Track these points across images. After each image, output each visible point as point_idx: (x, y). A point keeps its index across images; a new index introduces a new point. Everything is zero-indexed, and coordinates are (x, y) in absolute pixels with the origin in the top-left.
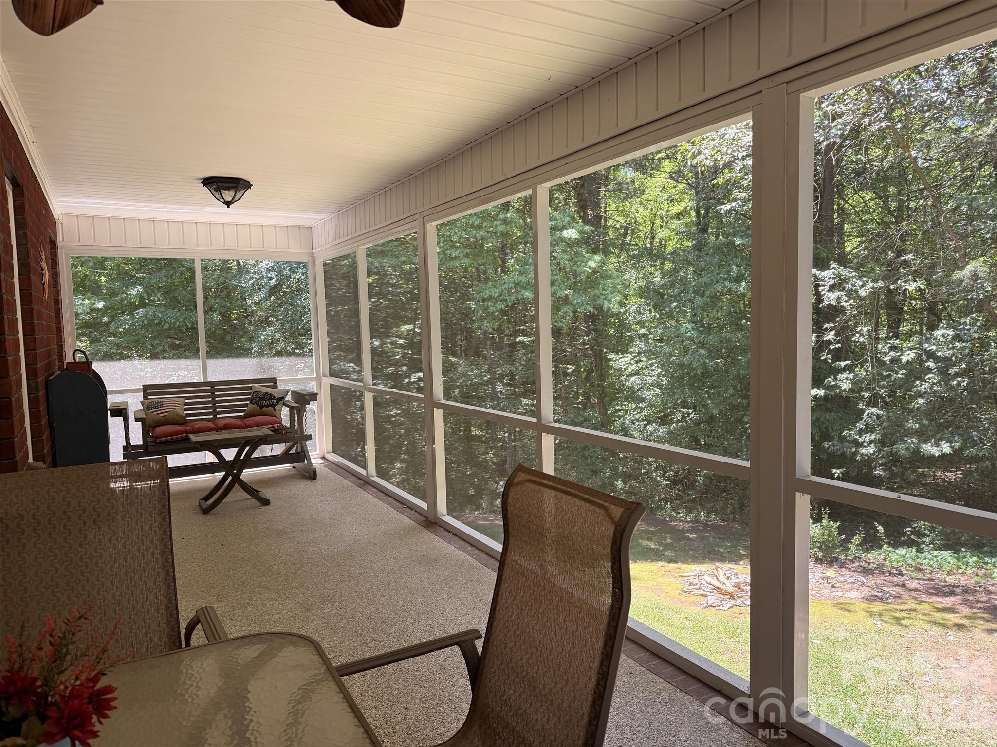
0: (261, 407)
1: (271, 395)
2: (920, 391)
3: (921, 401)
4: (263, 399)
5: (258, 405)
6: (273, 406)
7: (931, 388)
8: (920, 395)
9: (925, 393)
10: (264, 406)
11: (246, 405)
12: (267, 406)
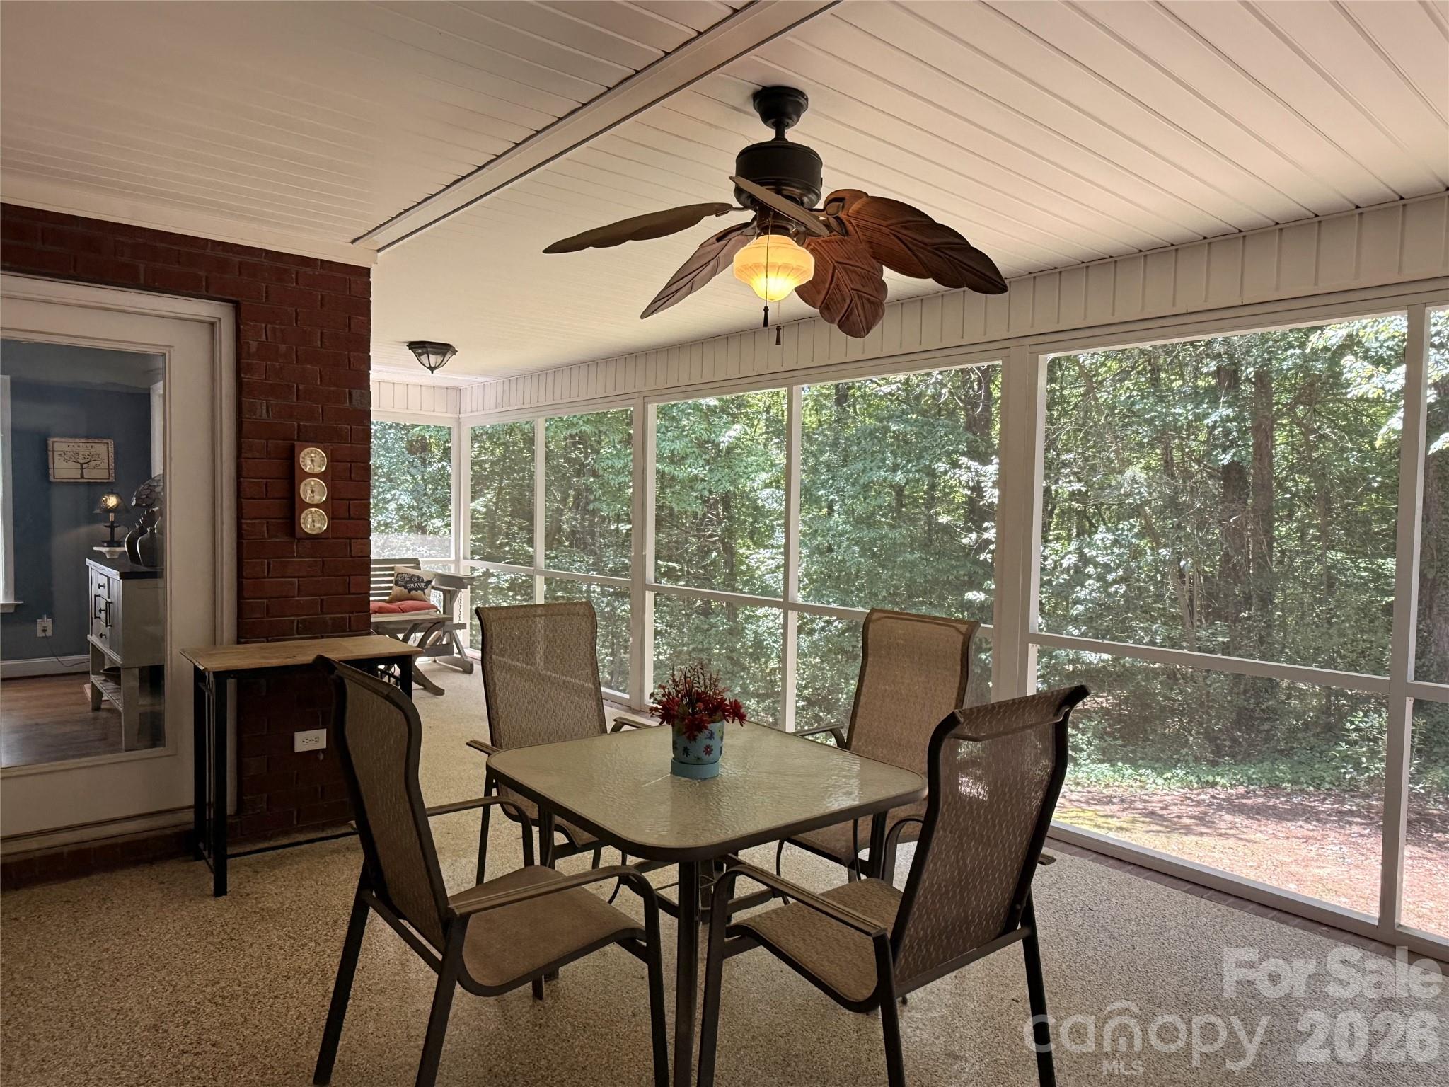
0: (410, 591)
1: (419, 578)
2: (1079, 598)
3: (1080, 608)
4: (410, 581)
5: (406, 588)
6: (423, 590)
7: (1091, 594)
8: (1077, 602)
9: (1084, 600)
10: (413, 589)
11: (390, 588)
12: (416, 589)
